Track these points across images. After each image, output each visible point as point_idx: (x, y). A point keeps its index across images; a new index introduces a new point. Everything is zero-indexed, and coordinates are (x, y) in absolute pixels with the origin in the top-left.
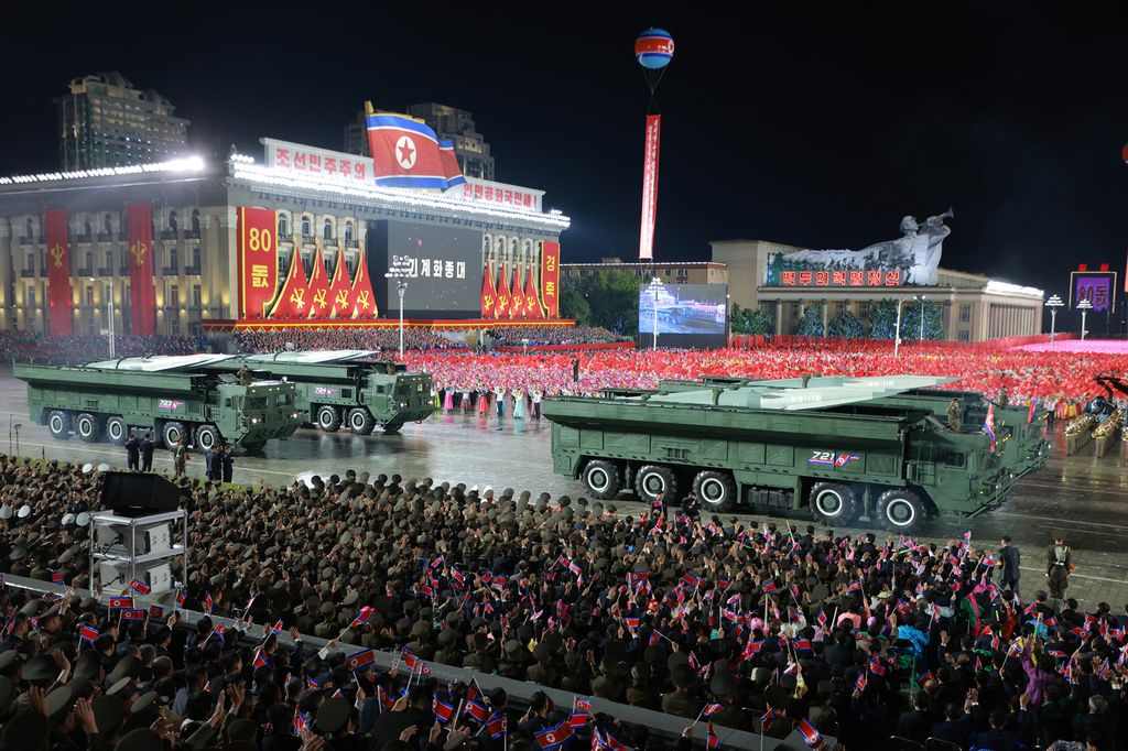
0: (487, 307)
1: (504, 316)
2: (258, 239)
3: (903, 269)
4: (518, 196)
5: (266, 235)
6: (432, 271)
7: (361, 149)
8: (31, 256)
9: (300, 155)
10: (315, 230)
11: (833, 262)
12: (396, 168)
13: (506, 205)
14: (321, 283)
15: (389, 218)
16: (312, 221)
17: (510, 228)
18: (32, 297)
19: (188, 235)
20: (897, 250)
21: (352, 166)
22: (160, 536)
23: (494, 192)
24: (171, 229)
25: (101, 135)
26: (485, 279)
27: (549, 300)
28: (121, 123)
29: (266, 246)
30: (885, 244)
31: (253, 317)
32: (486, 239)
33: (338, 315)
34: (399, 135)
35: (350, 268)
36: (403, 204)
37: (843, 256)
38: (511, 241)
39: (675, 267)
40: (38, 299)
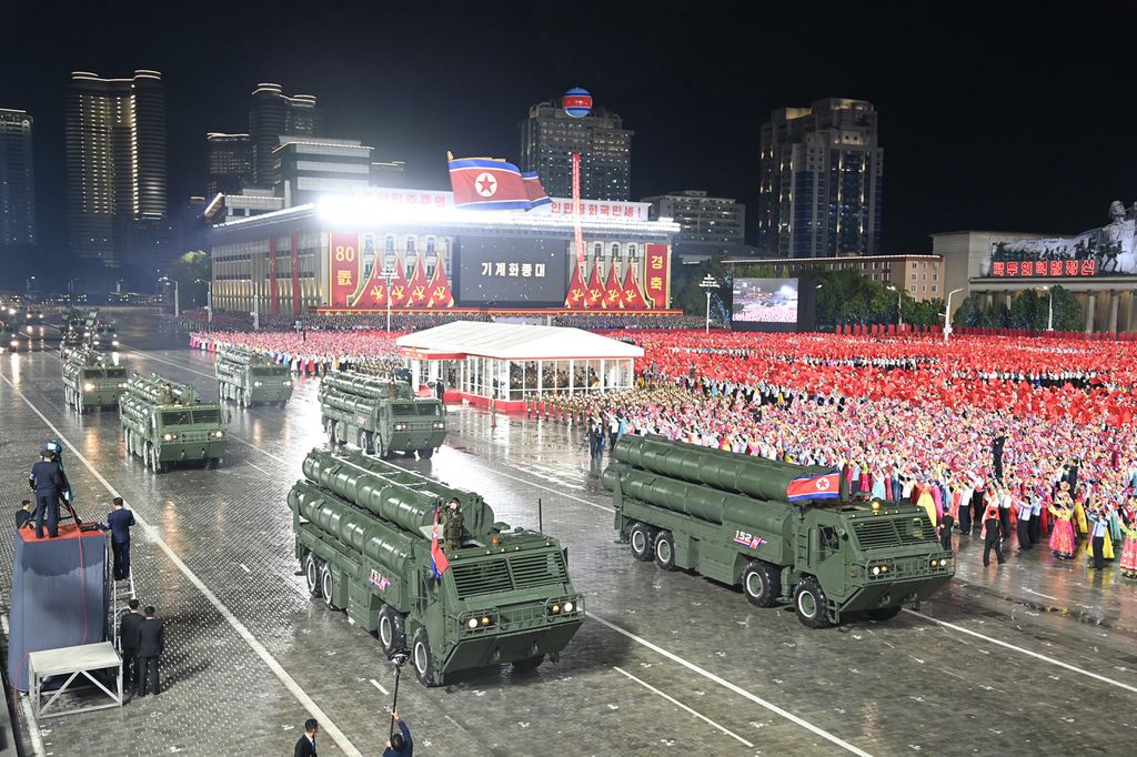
0: (574, 299)
1: (596, 306)
2: (343, 253)
4: (617, 209)
5: (350, 251)
6: (507, 271)
10: (398, 245)
11: (1047, 250)
12: (475, 196)
13: (601, 217)
14: (399, 282)
16: (395, 238)
17: (608, 236)
20: (1106, 237)
21: (432, 198)
23: (588, 207)
29: (350, 258)
33: (415, 304)
34: (479, 172)
37: (1057, 244)
38: (610, 246)
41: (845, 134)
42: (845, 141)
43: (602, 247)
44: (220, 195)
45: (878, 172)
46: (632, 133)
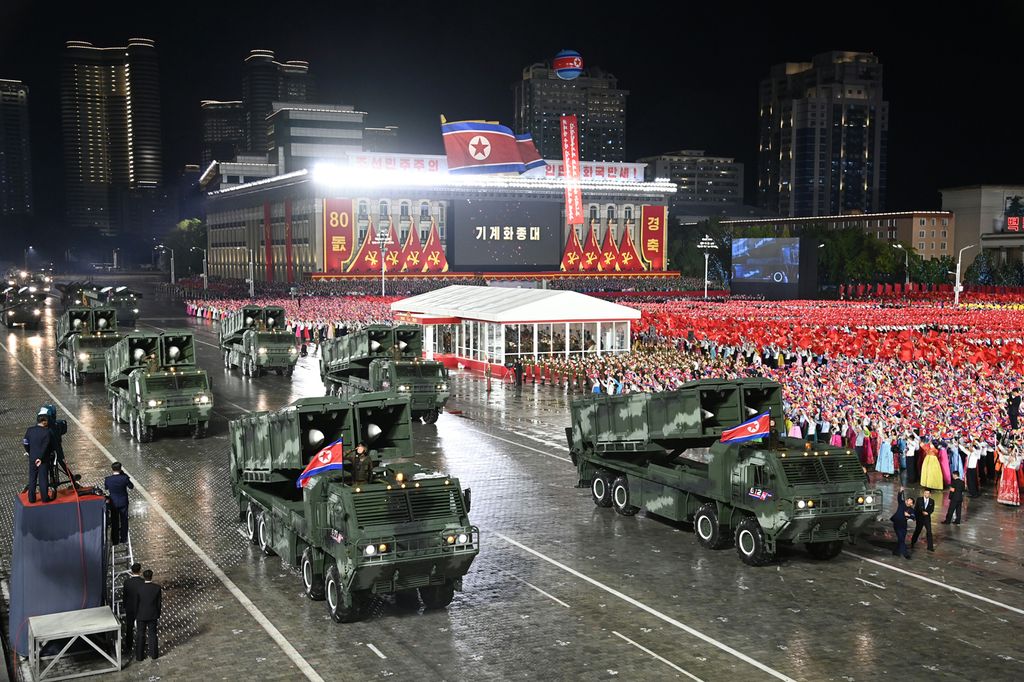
0: (570, 262)
1: (592, 269)
2: (337, 219)
4: (612, 170)
5: (344, 216)
6: (502, 234)
9: (377, 159)
10: (392, 210)
12: (469, 160)
13: (596, 179)
14: (393, 247)
16: (389, 203)
17: (604, 197)
21: (426, 163)
26: (569, 240)
28: (558, 101)
29: (344, 223)
33: (409, 269)
34: (472, 136)
38: (606, 207)
41: (848, 88)
42: (848, 96)
43: (598, 208)
44: (214, 162)
45: (883, 127)
46: (628, 93)
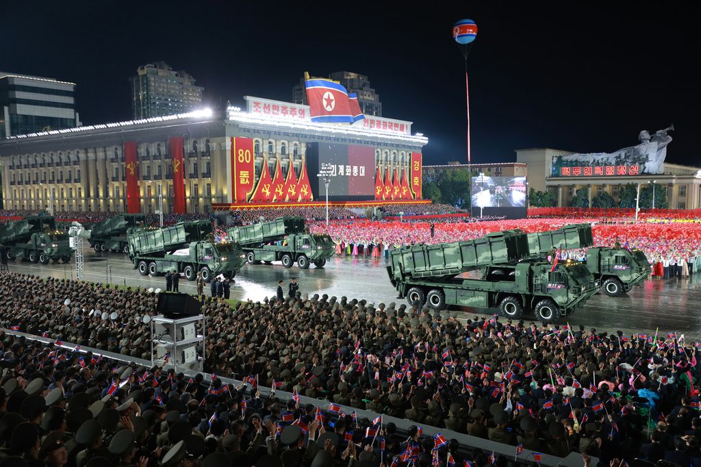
0: (378, 193)
1: (389, 199)
2: (243, 156)
3: (640, 164)
4: (396, 125)
5: (248, 153)
6: (345, 172)
7: (302, 100)
8: (117, 169)
9: (267, 105)
10: (276, 149)
11: (594, 161)
12: (323, 111)
13: (389, 131)
14: (280, 181)
15: (319, 141)
16: (274, 144)
17: (392, 145)
18: (118, 192)
19: (203, 154)
21: (297, 111)
22: (189, 329)
23: (382, 123)
24: (194, 151)
25: (154, 98)
26: (376, 177)
27: (416, 188)
28: (166, 90)
29: (248, 160)
30: (628, 148)
31: (241, 202)
32: (377, 152)
33: (290, 199)
34: (325, 91)
35: (297, 172)
36: (327, 133)
37: (602, 157)
38: (392, 153)
39: (494, 166)
40: (121, 194)
